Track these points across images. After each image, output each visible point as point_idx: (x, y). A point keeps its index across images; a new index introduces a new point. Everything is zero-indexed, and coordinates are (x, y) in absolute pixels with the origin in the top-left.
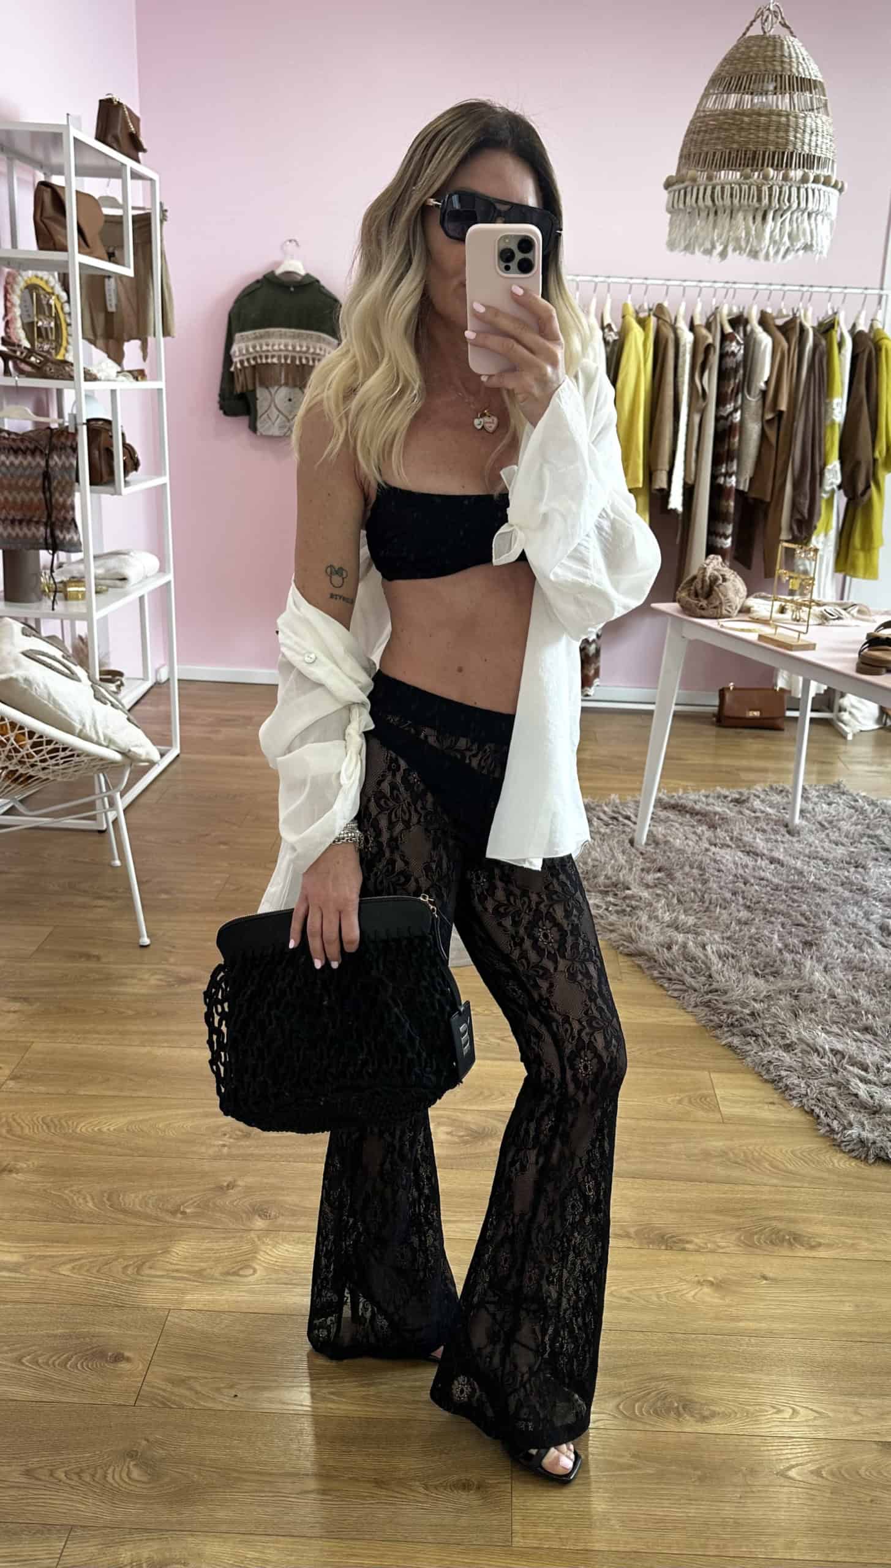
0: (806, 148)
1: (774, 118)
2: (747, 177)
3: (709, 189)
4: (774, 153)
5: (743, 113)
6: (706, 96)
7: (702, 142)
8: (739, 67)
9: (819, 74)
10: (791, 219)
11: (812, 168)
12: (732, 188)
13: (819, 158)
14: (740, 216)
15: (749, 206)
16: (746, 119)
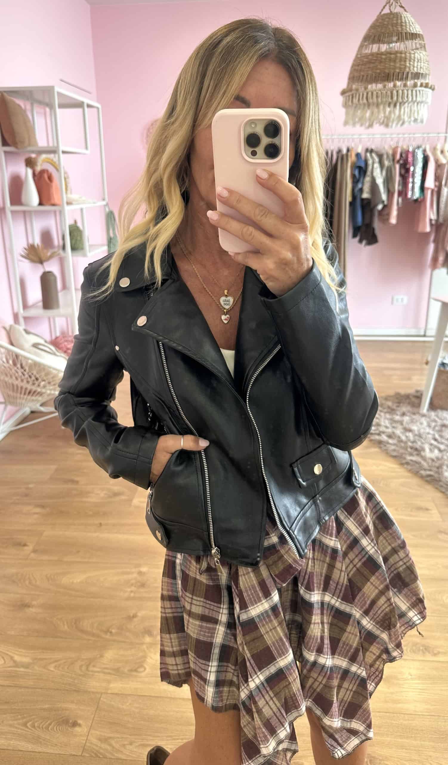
0: (415, 69)
1: (399, 55)
2: (385, 87)
3: (365, 96)
4: (399, 73)
5: (382, 54)
6: (361, 47)
7: (360, 71)
8: (379, 30)
9: (421, 30)
10: (408, 107)
11: (418, 78)
12: (377, 93)
13: (422, 74)
14: (381, 107)
15: (386, 101)
16: (384, 57)
